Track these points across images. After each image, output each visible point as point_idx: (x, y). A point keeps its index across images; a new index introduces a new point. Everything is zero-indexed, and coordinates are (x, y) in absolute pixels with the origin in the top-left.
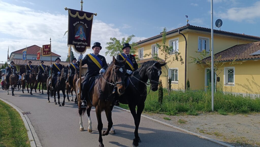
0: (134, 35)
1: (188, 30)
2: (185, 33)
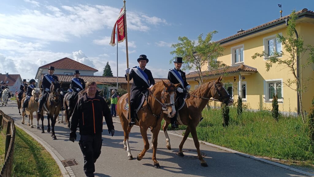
0: (215, 31)
1: (304, 19)
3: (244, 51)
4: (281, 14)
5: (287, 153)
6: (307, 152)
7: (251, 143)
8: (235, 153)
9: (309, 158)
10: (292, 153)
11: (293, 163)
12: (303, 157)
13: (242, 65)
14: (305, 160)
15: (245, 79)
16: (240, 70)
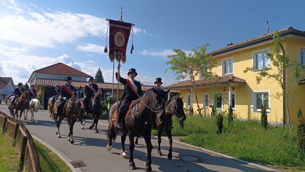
0: (208, 44)
1: (290, 36)
2: (283, 41)
3: (233, 63)
4: (268, 30)
5: (278, 159)
6: (296, 159)
7: (245, 150)
8: (231, 159)
9: (298, 164)
10: (282, 160)
11: (284, 168)
12: (293, 163)
13: (231, 76)
14: (294, 166)
15: (234, 89)
16: (230, 81)
